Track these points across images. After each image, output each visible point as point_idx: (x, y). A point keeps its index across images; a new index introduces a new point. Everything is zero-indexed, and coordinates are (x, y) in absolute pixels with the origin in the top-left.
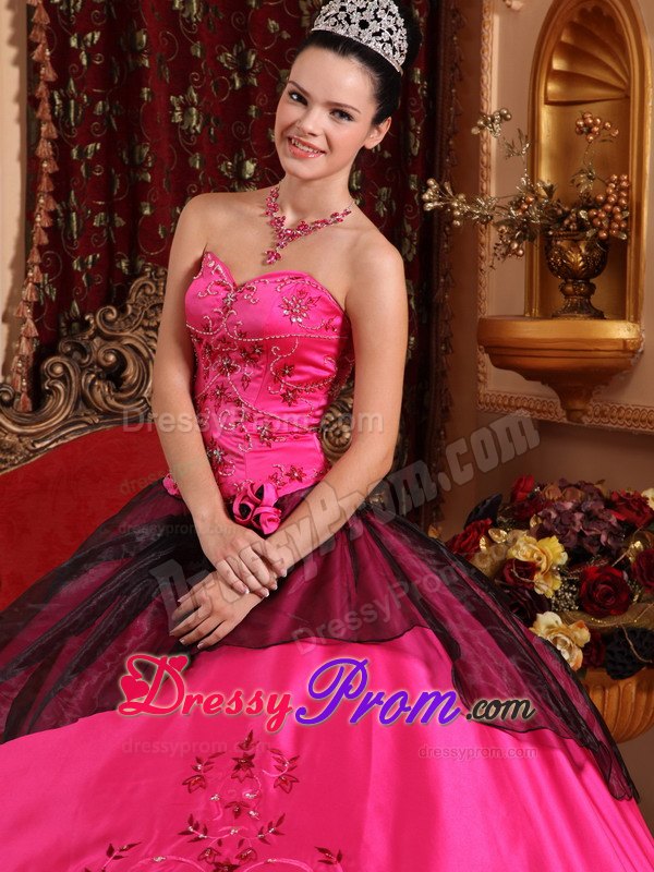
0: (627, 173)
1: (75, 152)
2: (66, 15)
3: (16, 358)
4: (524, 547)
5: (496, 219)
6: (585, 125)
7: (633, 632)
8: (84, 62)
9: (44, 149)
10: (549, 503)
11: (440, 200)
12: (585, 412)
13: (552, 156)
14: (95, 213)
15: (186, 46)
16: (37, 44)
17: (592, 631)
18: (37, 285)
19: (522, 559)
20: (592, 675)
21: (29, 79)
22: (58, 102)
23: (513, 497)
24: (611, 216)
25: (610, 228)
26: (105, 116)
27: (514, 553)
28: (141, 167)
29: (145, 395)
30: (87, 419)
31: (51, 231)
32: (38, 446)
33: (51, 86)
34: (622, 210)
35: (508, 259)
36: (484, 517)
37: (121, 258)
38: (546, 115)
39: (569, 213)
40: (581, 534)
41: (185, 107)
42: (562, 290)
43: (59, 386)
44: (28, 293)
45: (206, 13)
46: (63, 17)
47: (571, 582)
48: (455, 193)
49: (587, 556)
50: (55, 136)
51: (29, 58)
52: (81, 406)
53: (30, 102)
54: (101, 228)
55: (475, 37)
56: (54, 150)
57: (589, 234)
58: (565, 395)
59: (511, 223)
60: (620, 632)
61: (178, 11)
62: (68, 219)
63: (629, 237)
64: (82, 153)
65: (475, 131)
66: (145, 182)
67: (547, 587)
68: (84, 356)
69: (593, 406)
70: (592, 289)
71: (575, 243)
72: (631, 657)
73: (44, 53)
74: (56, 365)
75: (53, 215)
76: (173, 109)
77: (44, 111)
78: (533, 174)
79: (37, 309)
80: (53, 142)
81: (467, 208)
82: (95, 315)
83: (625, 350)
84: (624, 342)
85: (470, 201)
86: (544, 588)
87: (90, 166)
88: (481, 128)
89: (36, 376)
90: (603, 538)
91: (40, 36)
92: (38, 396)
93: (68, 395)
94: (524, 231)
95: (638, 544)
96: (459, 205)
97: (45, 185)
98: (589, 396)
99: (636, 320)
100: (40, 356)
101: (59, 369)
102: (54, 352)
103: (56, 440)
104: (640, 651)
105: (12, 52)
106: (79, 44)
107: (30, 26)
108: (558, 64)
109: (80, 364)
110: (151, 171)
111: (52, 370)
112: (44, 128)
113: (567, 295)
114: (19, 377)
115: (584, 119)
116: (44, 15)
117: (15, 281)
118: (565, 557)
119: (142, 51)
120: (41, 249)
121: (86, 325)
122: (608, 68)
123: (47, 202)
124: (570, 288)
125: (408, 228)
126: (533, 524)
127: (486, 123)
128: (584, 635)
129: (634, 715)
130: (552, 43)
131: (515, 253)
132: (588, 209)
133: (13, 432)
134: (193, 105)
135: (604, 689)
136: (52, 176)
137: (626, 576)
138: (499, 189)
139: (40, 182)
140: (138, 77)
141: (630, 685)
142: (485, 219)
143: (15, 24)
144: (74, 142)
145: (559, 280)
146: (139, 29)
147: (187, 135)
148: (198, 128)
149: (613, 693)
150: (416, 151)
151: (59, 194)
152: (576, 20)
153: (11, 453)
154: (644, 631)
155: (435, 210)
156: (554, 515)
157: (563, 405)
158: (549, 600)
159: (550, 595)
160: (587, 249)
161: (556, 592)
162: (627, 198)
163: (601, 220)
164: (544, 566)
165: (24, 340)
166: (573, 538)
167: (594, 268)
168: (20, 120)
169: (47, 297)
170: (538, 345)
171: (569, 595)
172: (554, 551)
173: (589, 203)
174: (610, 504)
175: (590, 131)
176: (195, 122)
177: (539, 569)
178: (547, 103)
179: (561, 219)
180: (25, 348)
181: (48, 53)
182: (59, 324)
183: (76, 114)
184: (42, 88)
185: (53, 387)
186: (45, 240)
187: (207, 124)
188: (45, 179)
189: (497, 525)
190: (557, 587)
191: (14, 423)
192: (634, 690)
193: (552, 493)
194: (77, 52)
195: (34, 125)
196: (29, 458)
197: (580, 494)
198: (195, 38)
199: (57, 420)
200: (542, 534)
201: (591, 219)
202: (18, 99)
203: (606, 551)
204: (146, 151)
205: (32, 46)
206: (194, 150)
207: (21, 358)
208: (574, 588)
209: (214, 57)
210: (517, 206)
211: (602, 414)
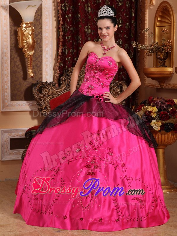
0: (171, 40)
1: (66, 37)
2: (65, 11)
3: (55, 77)
4: (150, 109)
5: (147, 49)
6: (163, 30)
7: (170, 123)
8: (68, 20)
9: (61, 37)
10: (155, 101)
11: (136, 45)
12: (163, 85)
13: (158, 37)
14: (70, 49)
15: (88, 17)
16: (59, 17)
17: (162, 123)
18: (59, 63)
19: (149, 110)
20: (162, 132)
21: (58, 24)
22: (63, 28)
23: (149, 100)
24: (168, 48)
25: (168, 50)
26: (72, 30)
27: (148, 110)
28: (79, 40)
29: (80, 84)
30: (69, 88)
31: (62, 53)
32: (60, 93)
33: (62, 25)
34: (170, 46)
35: (149, 57)
36: (143, 104)
37: (75, 58)
38: (157, 29)
39: (160, 48)
40: (160, 106)
41: (87, 29)
42: (159, 62)
43: (64, 82)
44: (58, 64)
45: (91, 10)
46: (64, 12)
47: (158, 115)
48: (139, 44)
49: (162, 110)
50: (63, 34)
51: (58, 19)
52: (68, 86)
53: (58, 28)
54: (71, 52)
55: (144, 14)
56: (63, 37)
57: (164, 51)
58: (160, 82)
59: (149, 50)
60: (167, 123)
61: (86, 10)
62: (65, 50)
63: (171, 52)
64: (68, 38)
65: (143, 32)
66: (79, 43)
67: (154, 115)
68: (68, 76)
69: (165, 84)
70: (165, 62)
71: (162, 53)
72: (169, 128)
73: (61, 18)
74: (63, 78)
75: (62, 49)
76: (85, 29)
77: (61, 29)
78: (154, 40)
79: (59, 68)
80: (62, 35)
81: (141, 47)
82: (70, 68)
83: (170, 73)
84: (170, 71)
85: (142, 46)
86: (153, 116)
87: (69, 40)
88: (144, 31)
89: (59, 80)
90: (165, 107)
91: (60, 15)
92: (60, 84)
93: (65, 84)
94: (152, 51)
95: (171, 108)
96: (140, 46)
97: (61, 44)
98: (164, 83)
99: (173, 67)
100: (60, 77)
101: (64, 79)
102: (63, 76)
103: (63, 92)
104: (171, 127)
105: (55, 18)
106: (67, 17)
107: (58, 14)
108: (159, 19)
109: (68, 78)
110: (81, 41)
111: (62, 79)
112: (61, 33)
113: (160, 63)
114: (56, 81)
115: (163, 29)
116: (61, 11)
117: (55, 62)
118: (157, 110)
119: (79, 18)
120: (60, 56)
121: (69, 71)
122: (168, 20)
123: (61, 47)
124: (161, 62)
125: (131, 52)
126: (152, 104)
127: (145, 31)
128: (160, 124)
129: (171, 140)
130: (158, 15)
131: (150, 55)
132: (163, 46)
133: (55, 91)
134: (89, 28)
135: (165, 135)
136: (62, 42)
137: (168, 113)
138: (148, 43)
139: (60, 43)
140: (79, 23)
141: (170, 134)
142: (145, 49)
143: (55, 13)
144: (66, 36)
145: (159, 60)
146: (79, 14)
147: (88, 34)
148: (90, 33)
149: (167, 136)
150: (132, 37)
151: (64, 46)
152: (162, 10)
153: (55, 95)
154: (172, 123)
155: (135, 47)
156: (155, 103)
157: (160, 84)
158: (154, 118)
159: (154, 117)
160: (164, 54)
161: (155, 116)
162: (171, 44)
163: (166, 48)
164: (153, 112)
165: (57, 73)
166: (159, 107)
167: (165, 58)
168: (56, 32)
169: (61, 66)
170: (154, 72)
171: (158, 117)
172: (155, 109)
173: (164, 45)
174: (166, 101)
175: (164, 32)
176: (89, 32)
177: (152, 112)
178: (157, 26)
179: (159, 49)
180: (57, 75)
181: (61, 19)
182: (63, 71)
183: (67, 30)
184: (60, 25)
185: (62, 82)
186: (61, 54)
187: (91, 32)
188: (61, 43)
189: (145, 105)
190: (156, 115)
191: (55, 89)
192: (170, 135)
193: (155, 99)
194: (67, 18)
195: (59, 32)
196: (58, 96)
197: (161, 99)
198: (89, 15)
199: (63, 89)
200: (153, 106)
201: (164, 48)
202: (56, 27)
203: (165, 109)
204: (80, 37)
205: (58, 17)
206: (89, 37)
207: (56, 77)
208: (159, 116)
209: (93, 19)
210: (151, 46)
211: (167, 86)
